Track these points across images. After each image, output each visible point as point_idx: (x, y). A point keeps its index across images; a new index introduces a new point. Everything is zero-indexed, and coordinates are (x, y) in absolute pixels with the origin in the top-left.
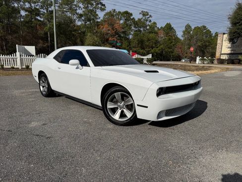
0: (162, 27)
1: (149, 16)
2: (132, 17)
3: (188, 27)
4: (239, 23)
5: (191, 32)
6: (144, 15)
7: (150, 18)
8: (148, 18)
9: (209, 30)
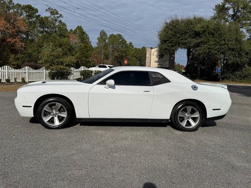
0: (71, 30)
1: (59, 15)
2: (37, 14)
3: (103, 34)
4: (169, 40)
5: (107, 40)
6: (52, 13)
7: (61, 19)
8: (58, 17)
9: (124, 40)
